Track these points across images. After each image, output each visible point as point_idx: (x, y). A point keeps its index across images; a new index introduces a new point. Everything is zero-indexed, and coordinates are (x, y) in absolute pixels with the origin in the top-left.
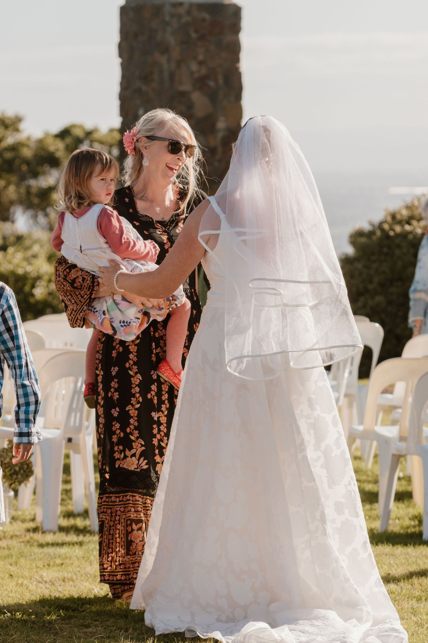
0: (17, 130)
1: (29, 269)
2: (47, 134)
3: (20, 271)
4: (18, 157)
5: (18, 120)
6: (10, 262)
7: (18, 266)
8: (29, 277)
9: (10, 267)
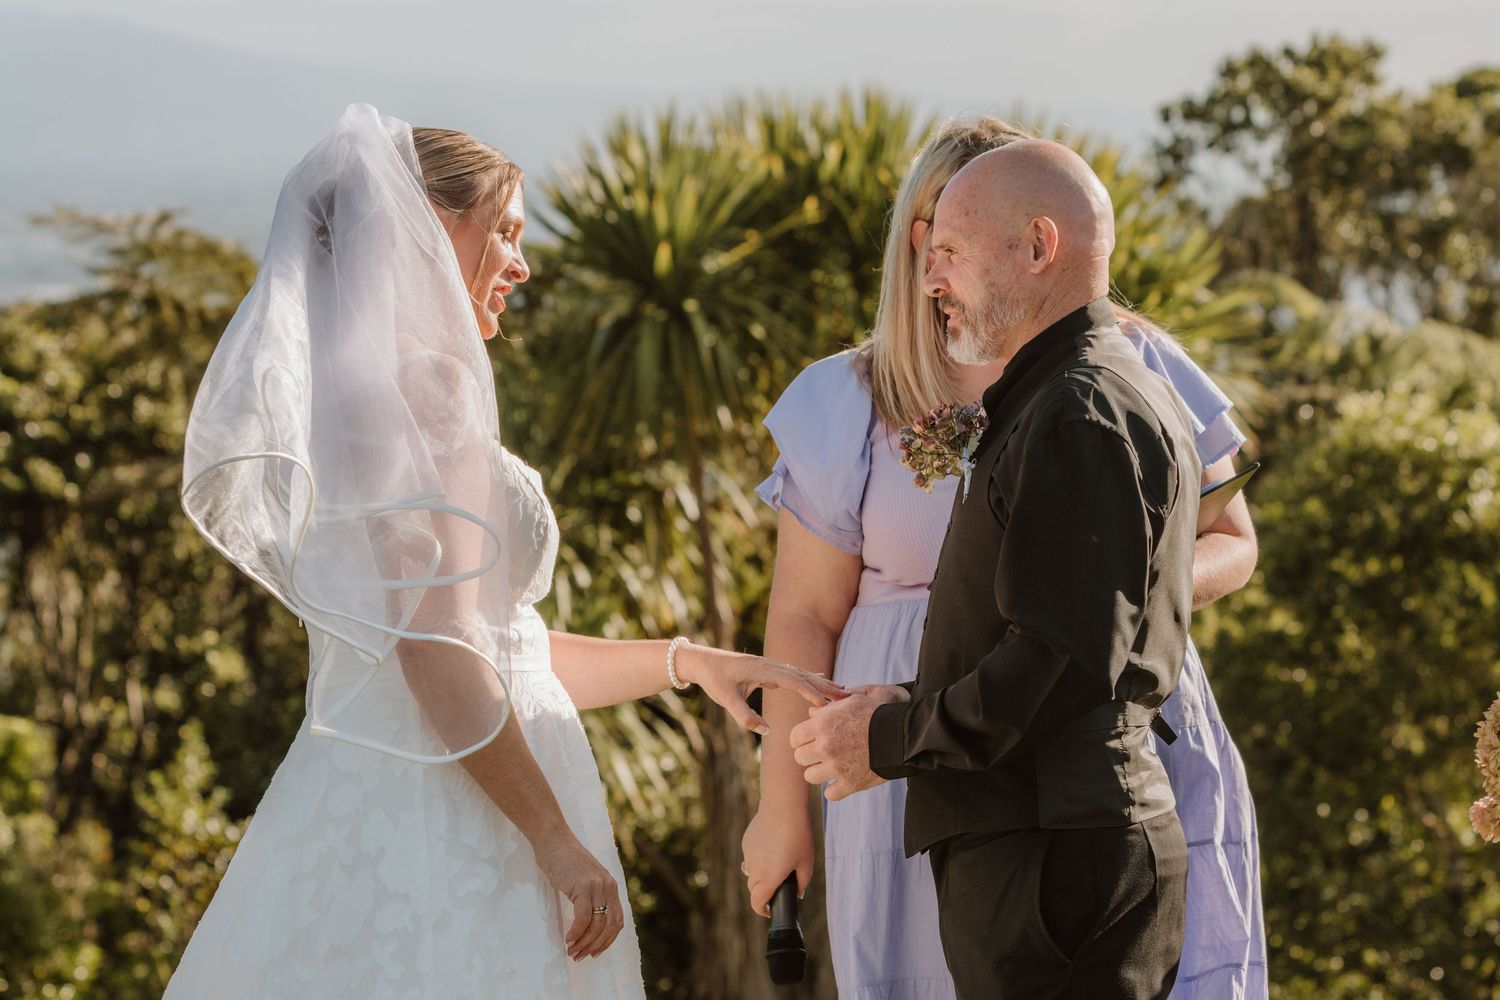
0: (1369, 80)
1: (1450, 438)
2: (1438, 89)
3: (1428, 445)
4: (1372, 144)
5: (1374, 53)
6: (1399, 420)
7: (1418, 428)
8: (1450, 457)
9: (1402, 434)
